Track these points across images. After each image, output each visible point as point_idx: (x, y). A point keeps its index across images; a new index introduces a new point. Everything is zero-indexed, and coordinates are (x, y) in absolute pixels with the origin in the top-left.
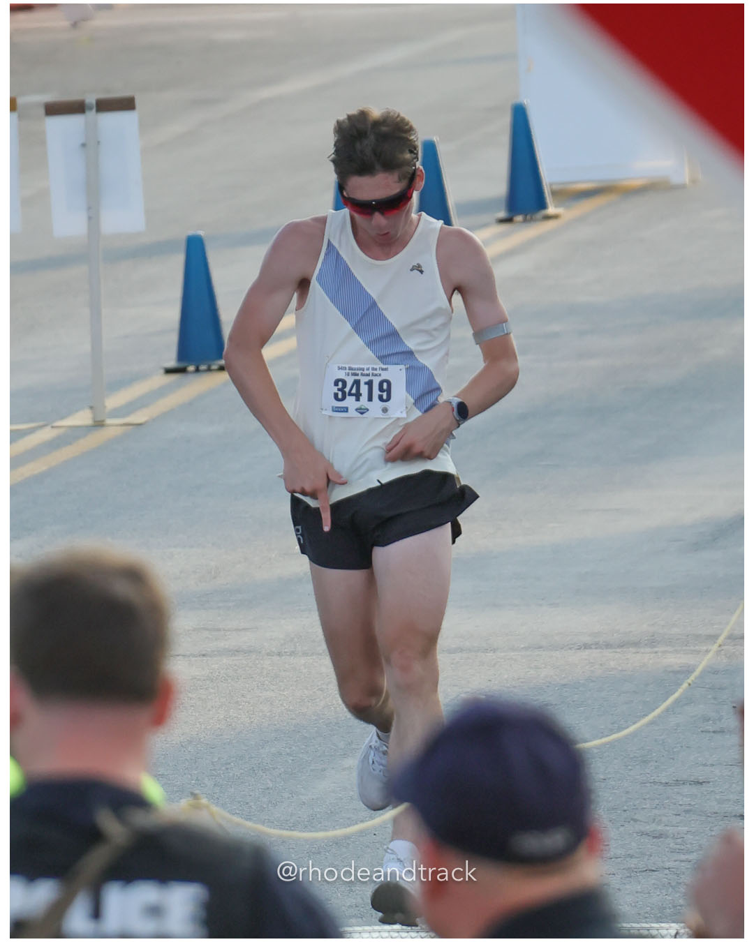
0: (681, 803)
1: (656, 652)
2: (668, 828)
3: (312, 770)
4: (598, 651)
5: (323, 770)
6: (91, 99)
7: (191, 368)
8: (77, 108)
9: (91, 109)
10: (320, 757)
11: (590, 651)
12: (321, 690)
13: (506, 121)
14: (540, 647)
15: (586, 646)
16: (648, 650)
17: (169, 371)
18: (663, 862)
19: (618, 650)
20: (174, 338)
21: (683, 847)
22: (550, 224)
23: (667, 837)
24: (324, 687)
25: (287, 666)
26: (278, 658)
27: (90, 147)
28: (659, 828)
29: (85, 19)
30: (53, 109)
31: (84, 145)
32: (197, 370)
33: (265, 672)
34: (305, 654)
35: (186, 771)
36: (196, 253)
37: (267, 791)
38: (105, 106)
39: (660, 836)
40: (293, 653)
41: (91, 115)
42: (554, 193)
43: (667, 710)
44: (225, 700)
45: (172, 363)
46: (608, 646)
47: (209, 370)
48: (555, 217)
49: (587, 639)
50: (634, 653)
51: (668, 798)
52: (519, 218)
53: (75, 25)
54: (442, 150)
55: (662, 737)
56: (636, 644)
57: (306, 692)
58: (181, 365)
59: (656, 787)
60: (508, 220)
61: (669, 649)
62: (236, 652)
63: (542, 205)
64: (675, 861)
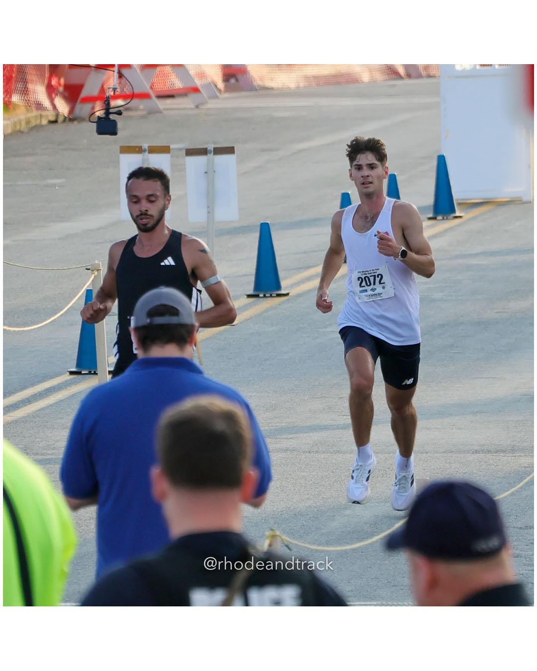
0: (529, 539)
1: (515, 456)
2: (521, 552)
3: (327, 516)
4: (484, 454)
5: (334, 516)
6: (211, 147)
7: (261, 295)
8: (203, 152)
9: (210, 153)
10: (332, 509)
11: (479, 454)
12: (333, 472)
13: (435, 163)
14: (452, 452)
15: (477, 452)
16: (511, 455)
17: (249, 296)
18: (519, 571)
19: (495, 454)
20: (253, 278)
21: (530, 563)
22: (457, 221)
23: (521, 557)
24: (334, 471)
25: (314, 459)
26: (309, 454)
27: (209, 173)
28: (517, 552)
29: (202, 104)
30: (190, 152)
31: (206, 173)
32: (265, 296)
33: (302, 461)
34: (324, 452)
35: (259, 515)
36: (265, 232)
37: (303, 527)
38: (218, 151)
39: (517, 557)
40: (317, 452)
41: (211, 156)
42: (459, 204)
43: (521, 488)
44: (280, 477)
45: (251, 292)
46: (489, 452)
47: (271, 296)
48: (460, 217)
49: (476, 448)
50: (503, 456)
51: (521, 536)
52: (440, 218)
53: (197, 107)
54: (399, 179)
55: (519, 503)
56: (504, 451)
57: (324, 473)
58: (256, 293)
59: (515, 530)
60: (434, 218)
61: (522, 454)
62: (287, 450)
63: (453, 211)
64: (526, 570)
